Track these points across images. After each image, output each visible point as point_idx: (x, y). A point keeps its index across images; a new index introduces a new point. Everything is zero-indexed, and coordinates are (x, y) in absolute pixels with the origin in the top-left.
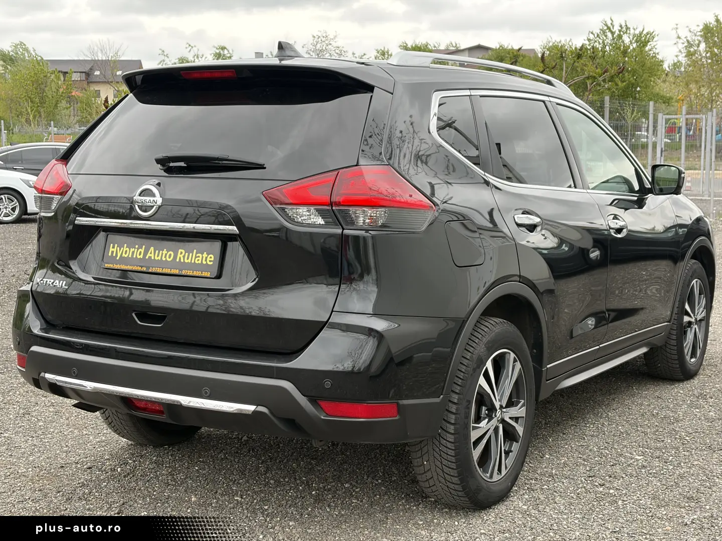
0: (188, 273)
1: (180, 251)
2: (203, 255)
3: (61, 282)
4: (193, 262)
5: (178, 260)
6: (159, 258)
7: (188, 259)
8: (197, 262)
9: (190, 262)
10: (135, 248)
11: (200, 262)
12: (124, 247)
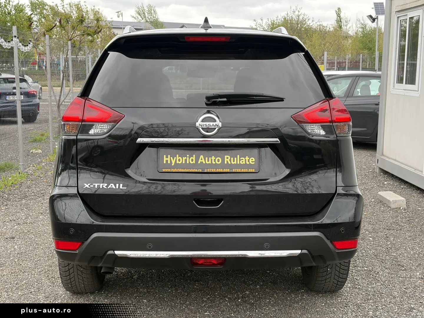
0: (237, 171)
1: (226, 157)
2: (246, 158)
3: (117, 185)
4: (238, 163)
5: (226, 163)
6: (210, 162)
7: (234, 161)
8: (241, 163)
9: (236, 163)
10: (187, 157)
11: (244, 163)
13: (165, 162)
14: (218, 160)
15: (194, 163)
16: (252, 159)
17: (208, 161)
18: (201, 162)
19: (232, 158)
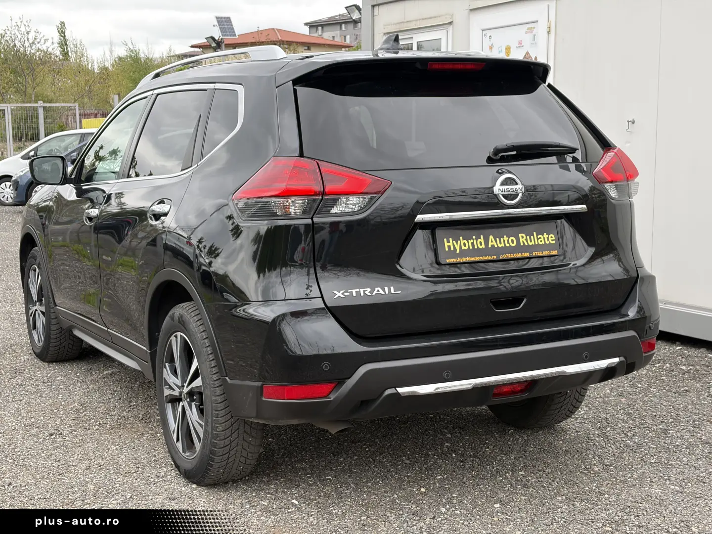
1: (520, 235)
2: (544, 236)
3: (386, 289)
4: (537, 243)
5: (522, 244)
7: (531, 241)
8: (540, 243)
9: (534, 244)
10: (473, 239)
12: (460, 240)
13: (447, 249)
14: (513, 241)
15: (484, 247)
16: (552, 237)
17: (501, 243)
18: (491, 245)
19: (528, 237)
